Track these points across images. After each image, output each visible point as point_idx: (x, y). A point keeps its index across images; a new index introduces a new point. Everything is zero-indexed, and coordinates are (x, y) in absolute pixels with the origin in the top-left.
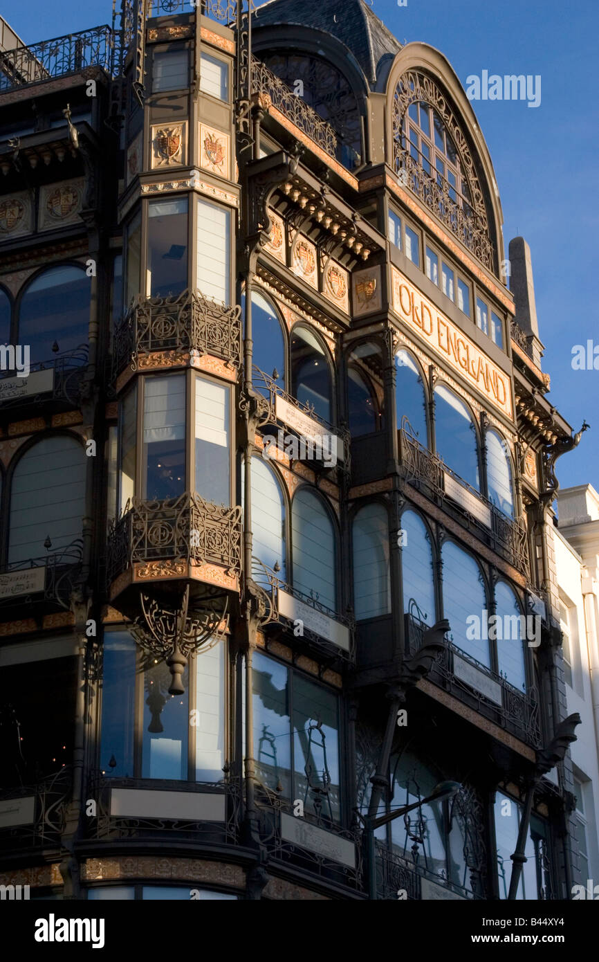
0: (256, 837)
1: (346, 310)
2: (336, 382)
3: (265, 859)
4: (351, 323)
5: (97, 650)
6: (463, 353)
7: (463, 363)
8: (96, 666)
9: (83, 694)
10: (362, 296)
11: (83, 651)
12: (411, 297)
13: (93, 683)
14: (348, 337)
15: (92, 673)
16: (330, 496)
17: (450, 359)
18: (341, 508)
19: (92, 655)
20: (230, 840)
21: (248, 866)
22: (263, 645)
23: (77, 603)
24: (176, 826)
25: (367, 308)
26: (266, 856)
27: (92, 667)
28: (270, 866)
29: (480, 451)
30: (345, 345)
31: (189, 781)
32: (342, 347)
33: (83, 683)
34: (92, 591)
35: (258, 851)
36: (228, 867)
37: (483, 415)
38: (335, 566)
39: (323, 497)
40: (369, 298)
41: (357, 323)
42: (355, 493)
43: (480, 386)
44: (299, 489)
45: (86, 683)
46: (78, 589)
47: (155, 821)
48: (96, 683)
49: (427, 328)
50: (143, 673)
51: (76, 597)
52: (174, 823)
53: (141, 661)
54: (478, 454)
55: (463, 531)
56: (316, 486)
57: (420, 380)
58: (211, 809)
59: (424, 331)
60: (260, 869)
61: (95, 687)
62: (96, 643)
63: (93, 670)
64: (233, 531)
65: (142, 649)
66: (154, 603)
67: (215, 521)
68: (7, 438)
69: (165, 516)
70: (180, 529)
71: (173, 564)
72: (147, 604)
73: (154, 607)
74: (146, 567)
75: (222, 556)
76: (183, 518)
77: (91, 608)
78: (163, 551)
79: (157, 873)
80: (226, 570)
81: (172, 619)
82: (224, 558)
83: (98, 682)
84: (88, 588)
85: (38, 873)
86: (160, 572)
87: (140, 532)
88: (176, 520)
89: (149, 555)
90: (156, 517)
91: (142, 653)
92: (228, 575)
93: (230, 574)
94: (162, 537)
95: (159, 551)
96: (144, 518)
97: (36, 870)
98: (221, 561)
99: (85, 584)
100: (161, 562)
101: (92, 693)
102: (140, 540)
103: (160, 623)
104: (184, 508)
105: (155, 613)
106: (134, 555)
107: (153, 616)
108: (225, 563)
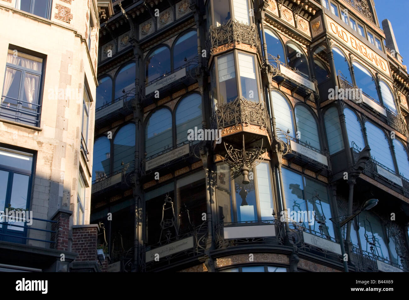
0: (292, 242)
1: (309, 35)
2: (309, 64)
3: (296, 251)
4: (312, 40)
5: (213, 173)
6: (364, 51)
7: (365, 54)
8: (214, 180)
9: (208, 192)
10: (315, 29)
11: (207, 174)
12: (337, 28)
13: (213, 187)
14: (312, 46)
15: (212, 183)
16: (312, 107)
17: (358, 52)
18: (318, 112)
19: (211, 176)
20: (280, 244)
21: (289, 254)
22: (287, 165)
23: (202, 155)
24: (254, 240)
25: (318, 33)
26: (296, 250)
27: (212, 180)
28: (299, 254)
29: (378, 88)
30: (311, 49)
31: (259, 221)
32: (310, 51)
33: (208, 187)
34: (208, 149)
35: (293, 247)
36: (280, 255)
37: (376, 74)
38: (319, 135)
39: (309, 108)
40: (318, 29)
41: (314, 40)
42: (323, 105)
43: (374, 63)
44: (297, 104)
45: (210, 186)
46: (202, 149)
47: (244, 239)
48: (214, 187)
49: (345, 39)
50: (234, 180)
51: (201, 152)
52: (253, 239)
53: (232, 175)
54: (377, 90)
55: (374, 117)
56: (305, 103)
57: (346, 60)
58: (269, 231)
59: (344, 40)
60: (295, 255)
61: (214, 188)
62: (213, 171)
63: (212, 182)
64: (261, 111)
65: (232, 170)
66: (231, 146)
67: (253, 108)
68: (172, 100)
69: (230, 109)
70: (237, 112)
71: (235, 127)
72: (228, 147)
73: (231, 148)
74: (225, 130)
75: (258, 122)
76: (238, 108)
77: (208, 156)
78: (231, 122)
79: (247, 261)
80: (260, 127)
81: (240, 153)
82: (259, 123)
83: (215, 186)
84: (206, 148)
85: (198, 268)
86: (230, 132)
87: (221, 117)
88: (235, 109)
89: (225, 125)
90: (226, 110)
91: (232, 172)
92: (261, 129)
93: (262, 129)
94: (230, 117)
95: (229, 123)
96: (222, 111)
97: (197, 266)
98: (257, 124)
99: (205, 147)
100: (230, 127)
101: (213, 191)
102: (220, 120)
103: (235, 154)
104: (238, 104)
105: (232, 150)
106: (219, 126)
107: (231, 151)
108: (259, 124)
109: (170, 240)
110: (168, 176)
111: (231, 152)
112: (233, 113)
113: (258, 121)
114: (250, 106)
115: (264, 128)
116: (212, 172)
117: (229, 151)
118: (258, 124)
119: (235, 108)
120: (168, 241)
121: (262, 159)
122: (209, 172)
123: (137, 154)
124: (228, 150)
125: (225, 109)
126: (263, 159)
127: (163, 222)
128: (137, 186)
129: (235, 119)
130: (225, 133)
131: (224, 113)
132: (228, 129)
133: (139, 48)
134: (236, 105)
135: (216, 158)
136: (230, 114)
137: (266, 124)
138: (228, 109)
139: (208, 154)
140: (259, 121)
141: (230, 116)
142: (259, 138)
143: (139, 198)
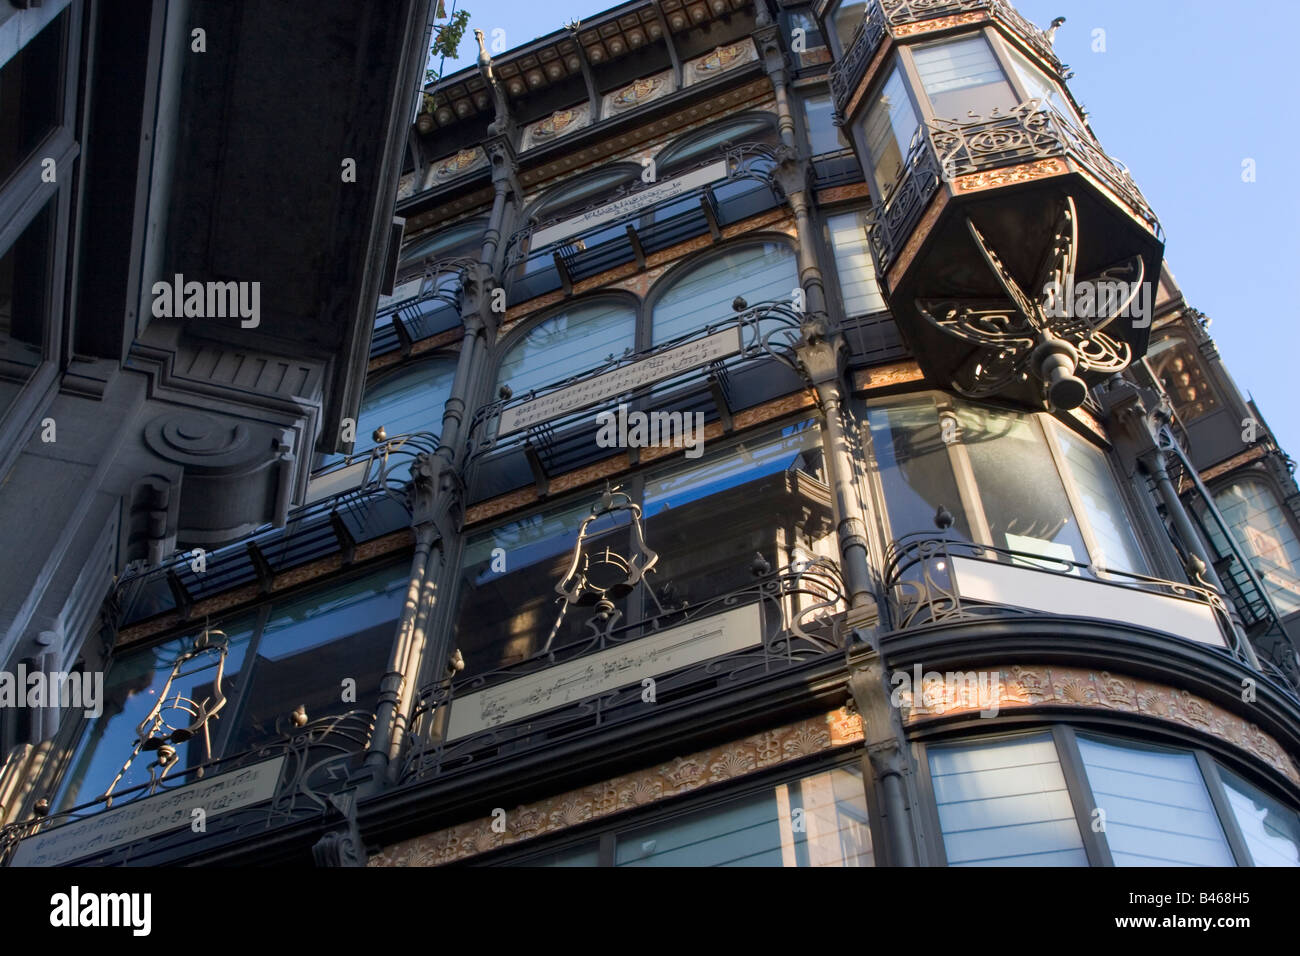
68: (642, 270)
77: (841, 349)
79: (1103, 702)
85: (783, 738)
97: (777, 733)
100: (1005, 169)
109: (612, 634)
110: (604, 467)
120: (599, 643)
123: (457, 406)
127: (575, 580)
128: (442, 493)
130: (980, 183)
132: (993, 174)
133: (515, 172)
139: (839, 343)
143: (436, 544)
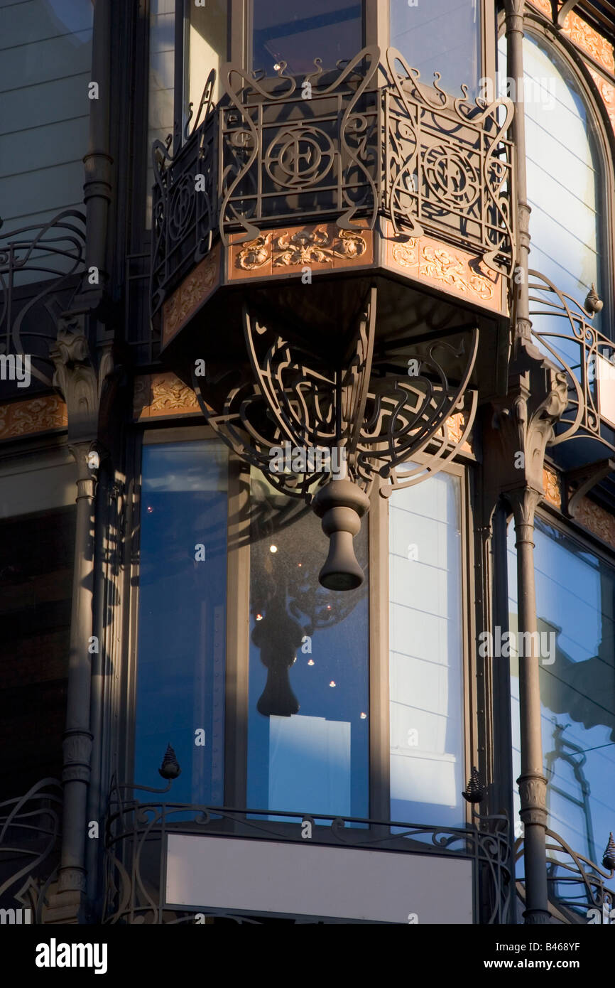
5: (124, 489)
8: (122, 532)
11: (89, 488)
13: (115, 572)
15: (112, 546)
19: (110, 502)
23: (71, 363)
27: (112, 531)
33: (88, 567)
34: (111, 334)
45: (97, 570)
48: (122, 574)
50: (248, 547)
51: (70, 346)
53: (242, 516)
61: (119, 582)
62: (123, 472)
63: (113, 538)
64: (491, 159)
65: (245, 486)
66: (281, 343)
67: (442, 131)
69: (308, 112)
70: (354, 144)
71: (333, 234)
72: (263, 344)
73: (280, 357)
74: (262, 242)
75: (464, 221)
76: (360, 115)
78: (306, 200)
80: (473, 257)
81: (328, 394)
82: (468, 230)
83: (127, 571)
84: (101, 327)
86: (296, 257)
87: (245, 153)
88: (339, 121)
89: (266, 212)
90: (283, 116)
91: (243, 497)
92: (478, 270)
93: (484, 269)
94: (304, 165)
95: (292, 202)
96: (254, 117)
98: (459, 234)
99: (94, 316)
100: (300, 229)
101: (112, 600)
102: (240, 175)
103: (295, 396)
104: (362, 90)
105: (284, 370)
106: (228, 212)
107: (278, 377)
108: (470, 239)
111: (275, 382)
112: (325, 146)
113: (464, 214)
114: (427, 118)
115: (494, 265)
116: (119, 476)
117: (268, 374)
118: (464, 232)
119: (343, 111)
121: (444, 456)
122: (103, 475)
124: (263, 367)
125: (276, 110)
126: (452, 456)
129: (335, 182)
130: (261, 257)
131: (269, 134)
132: (284, 237)
134: (347, 98)
135: (149, 400)
136: (304, 147)
137: (514, 242)
138: (296, 112)
140: (471, 216)
141: (302, 160)
142: (456, 321)
